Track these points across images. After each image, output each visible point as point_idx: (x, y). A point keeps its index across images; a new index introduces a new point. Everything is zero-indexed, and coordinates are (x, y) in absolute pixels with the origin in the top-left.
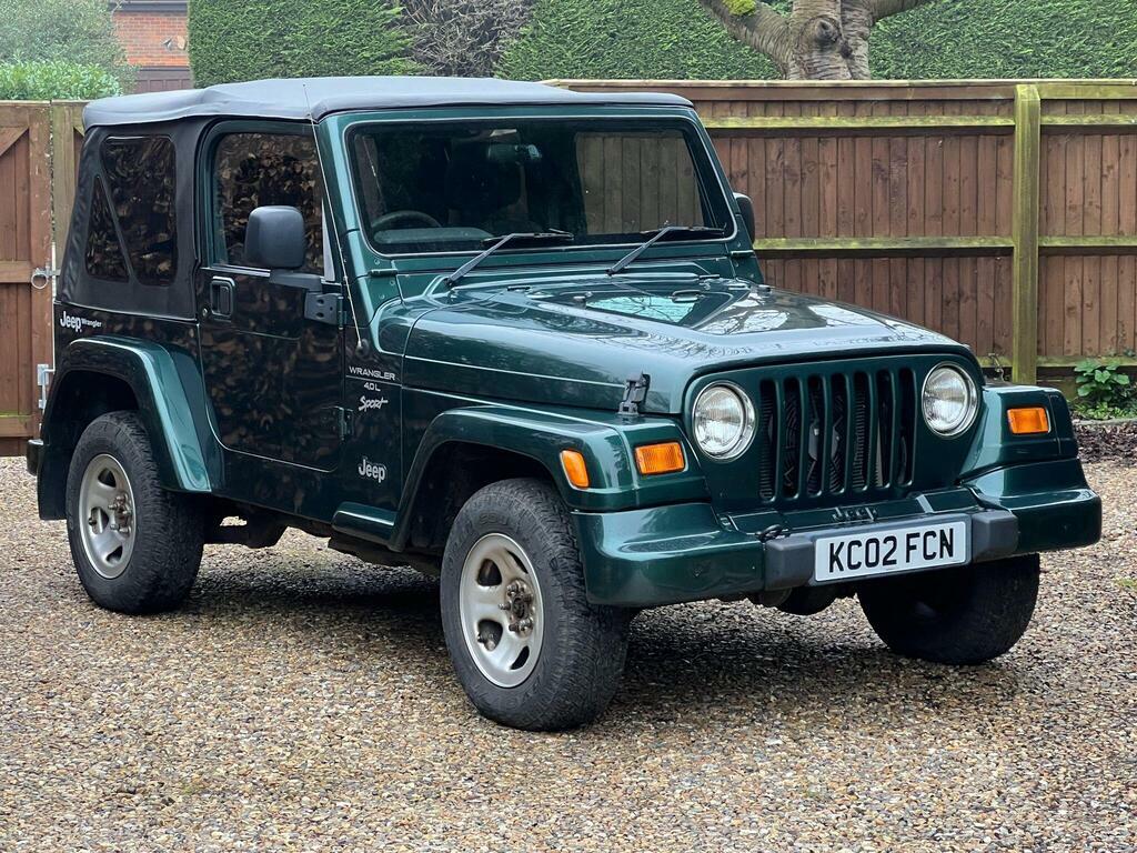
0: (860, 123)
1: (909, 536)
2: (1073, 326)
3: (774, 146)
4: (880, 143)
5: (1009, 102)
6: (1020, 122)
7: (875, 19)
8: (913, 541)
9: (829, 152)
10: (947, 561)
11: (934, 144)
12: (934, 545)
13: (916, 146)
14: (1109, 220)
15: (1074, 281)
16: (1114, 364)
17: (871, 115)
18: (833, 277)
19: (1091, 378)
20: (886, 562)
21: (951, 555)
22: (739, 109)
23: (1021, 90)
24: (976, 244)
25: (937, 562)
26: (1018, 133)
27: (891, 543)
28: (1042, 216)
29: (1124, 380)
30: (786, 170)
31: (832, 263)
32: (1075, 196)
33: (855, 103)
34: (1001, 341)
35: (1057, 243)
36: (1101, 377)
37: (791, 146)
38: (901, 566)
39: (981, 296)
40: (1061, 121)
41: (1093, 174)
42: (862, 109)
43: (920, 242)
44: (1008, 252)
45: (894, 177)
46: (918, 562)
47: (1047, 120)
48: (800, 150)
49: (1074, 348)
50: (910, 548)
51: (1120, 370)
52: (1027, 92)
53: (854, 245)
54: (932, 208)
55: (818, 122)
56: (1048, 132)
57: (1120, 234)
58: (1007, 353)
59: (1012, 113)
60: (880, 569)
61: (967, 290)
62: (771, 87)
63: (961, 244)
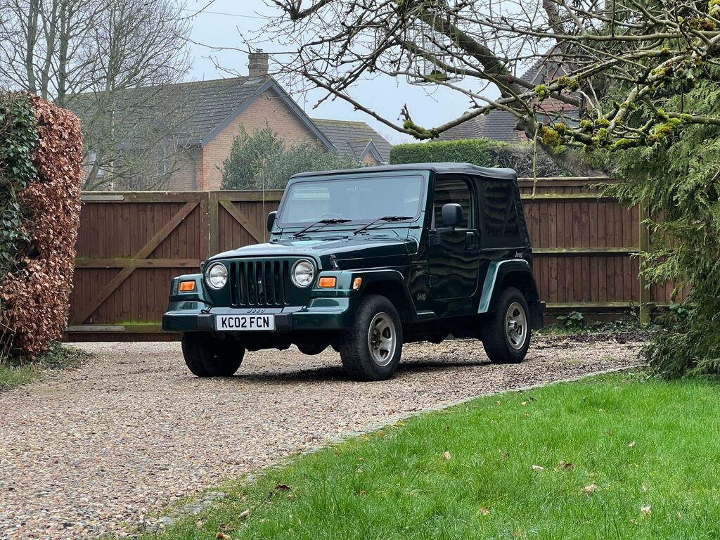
0: (567, 196)
1: (251, 318)
4: (576, 205)
8: (252, 320)
9: (552, 210)
10: (266, 328)
11: (601, 206)
12: (261, 322)
13: (593, 207)
17: (572, 193)
18: (555, 266)
20: (242, 326)
21: (268, 326)
24: (621, 250)
25: (262, 328)
27: (244, 320)
30: (533, 218)
31: (555, 260)
33: (564, 187)
34: (635, 294)
37: (535, 207)
38: (248, 328)
39: (625, 274)
42: (567, 190)
43: (595, 250)
45: (583, 220)
46: (255, 328)
48: (539, 209)
50: (251, 322)
53: (565, 251)
54: (601, 233)
58: (637, 301)
60: (240, 328)
61: (618, 271)
62: (524, 181)
63: (615, 250)
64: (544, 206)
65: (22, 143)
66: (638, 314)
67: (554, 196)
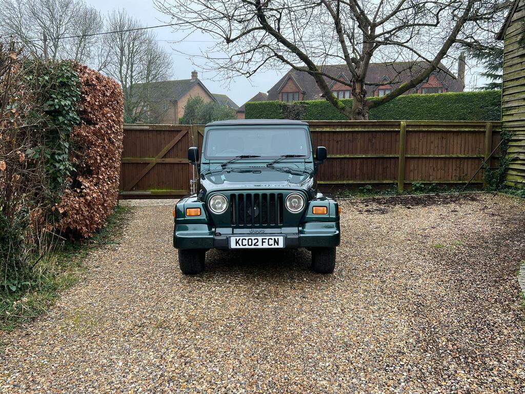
0: (366, 130)
1: (263, 239)
2: (412, 174)
3: (347, 135)
4: (370, 134)
5: (399, 125)
6: (401, 130)
7: (370, 109)
8: (264, 240)
9: (359, 136)
10: (276, 246)
11: (382, 135)
12: (272, 242)
13: (378, 135)
14: (420, 150)
15: (412, 165)
16: (421, 182)
17: (368, 128)
18: (359, 163)
19: (415, 185)
20: (255, 245)
21: (278, 245)
22: (339, 127)
23: (402, 123)
24: (391, 156)
25: (273, 247)
26: (401, 131)
27: (256, 241)
28: (405, 150)
29: (423, 186)
30: (349, 140)
31: (359, 161)
32: (413, 146)
33: (365, 125)
34: (396, 177)
35: (409, 156)
36: (418, 185)
37: (351, 135)
38: (260, 246)
39: (392, 168)
40: (410, 129)
41: (417, 140)
42: (366, 127)
43: (378, 156)
44: (398, 158)
45: (373, 141)
46: (266, 246)
47: (407, 129)
48: (353, 136)
49: (412, 179)
50: (263, 242)
51: (422, 184)
52: (403, 123)
53: (364, 156)
54: (381, 148)
55: (357, 129)
56: (408, 132)
57: (423, 154)
58: (397, 180)
59: (400, 128)
60: (253, 247)
61: (389, 166)
62: (346, 122)
63: (388, 156)
64: (355, 134)
65: (65, 98)
66: (397, 186)
67: (360, 129)
